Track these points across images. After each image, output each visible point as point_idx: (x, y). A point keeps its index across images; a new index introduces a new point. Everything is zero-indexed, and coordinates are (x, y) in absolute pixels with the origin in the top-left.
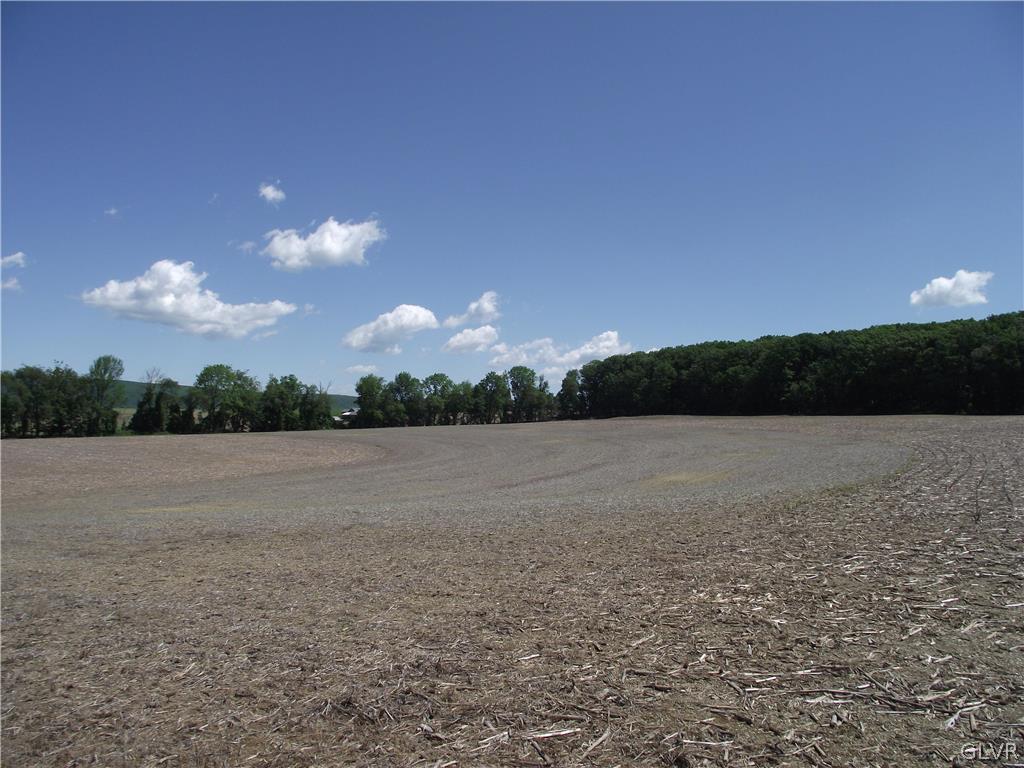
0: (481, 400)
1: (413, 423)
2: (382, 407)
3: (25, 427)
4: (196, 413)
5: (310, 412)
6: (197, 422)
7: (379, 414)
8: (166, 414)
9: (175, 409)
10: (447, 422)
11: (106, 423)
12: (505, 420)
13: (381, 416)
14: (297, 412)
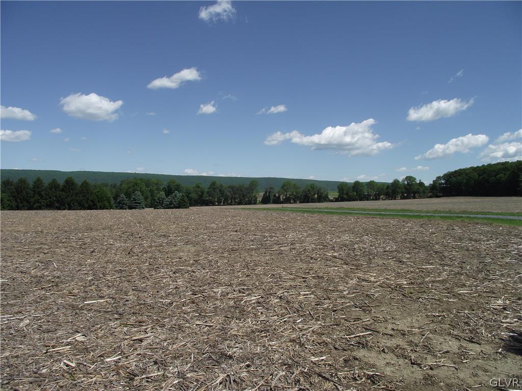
0: (390, 191)
1: (361, 200)
2: (347, 194)
3: (232, 202)
4: (281, 196)
5: (321, 196)
6: (282, 200)
7: (345, 196)
8: (272, 198)
9: (275, 196)
10: (376, 199)
11: (254, 200)
12: (403, 198)
13: (346, 198)
14: (316, 196)
